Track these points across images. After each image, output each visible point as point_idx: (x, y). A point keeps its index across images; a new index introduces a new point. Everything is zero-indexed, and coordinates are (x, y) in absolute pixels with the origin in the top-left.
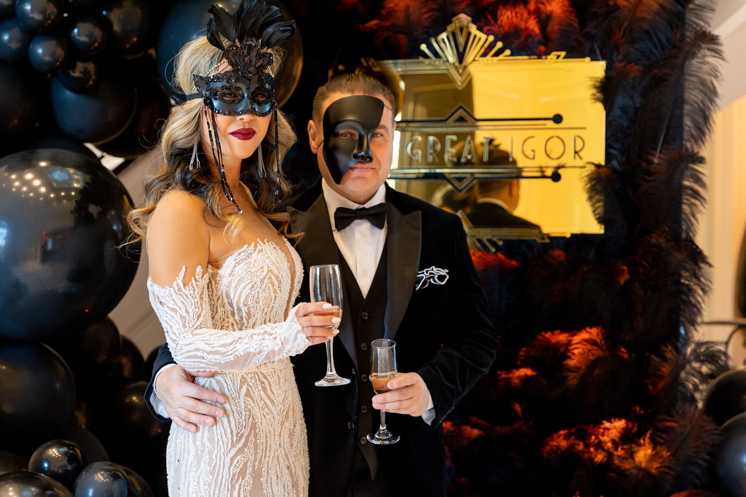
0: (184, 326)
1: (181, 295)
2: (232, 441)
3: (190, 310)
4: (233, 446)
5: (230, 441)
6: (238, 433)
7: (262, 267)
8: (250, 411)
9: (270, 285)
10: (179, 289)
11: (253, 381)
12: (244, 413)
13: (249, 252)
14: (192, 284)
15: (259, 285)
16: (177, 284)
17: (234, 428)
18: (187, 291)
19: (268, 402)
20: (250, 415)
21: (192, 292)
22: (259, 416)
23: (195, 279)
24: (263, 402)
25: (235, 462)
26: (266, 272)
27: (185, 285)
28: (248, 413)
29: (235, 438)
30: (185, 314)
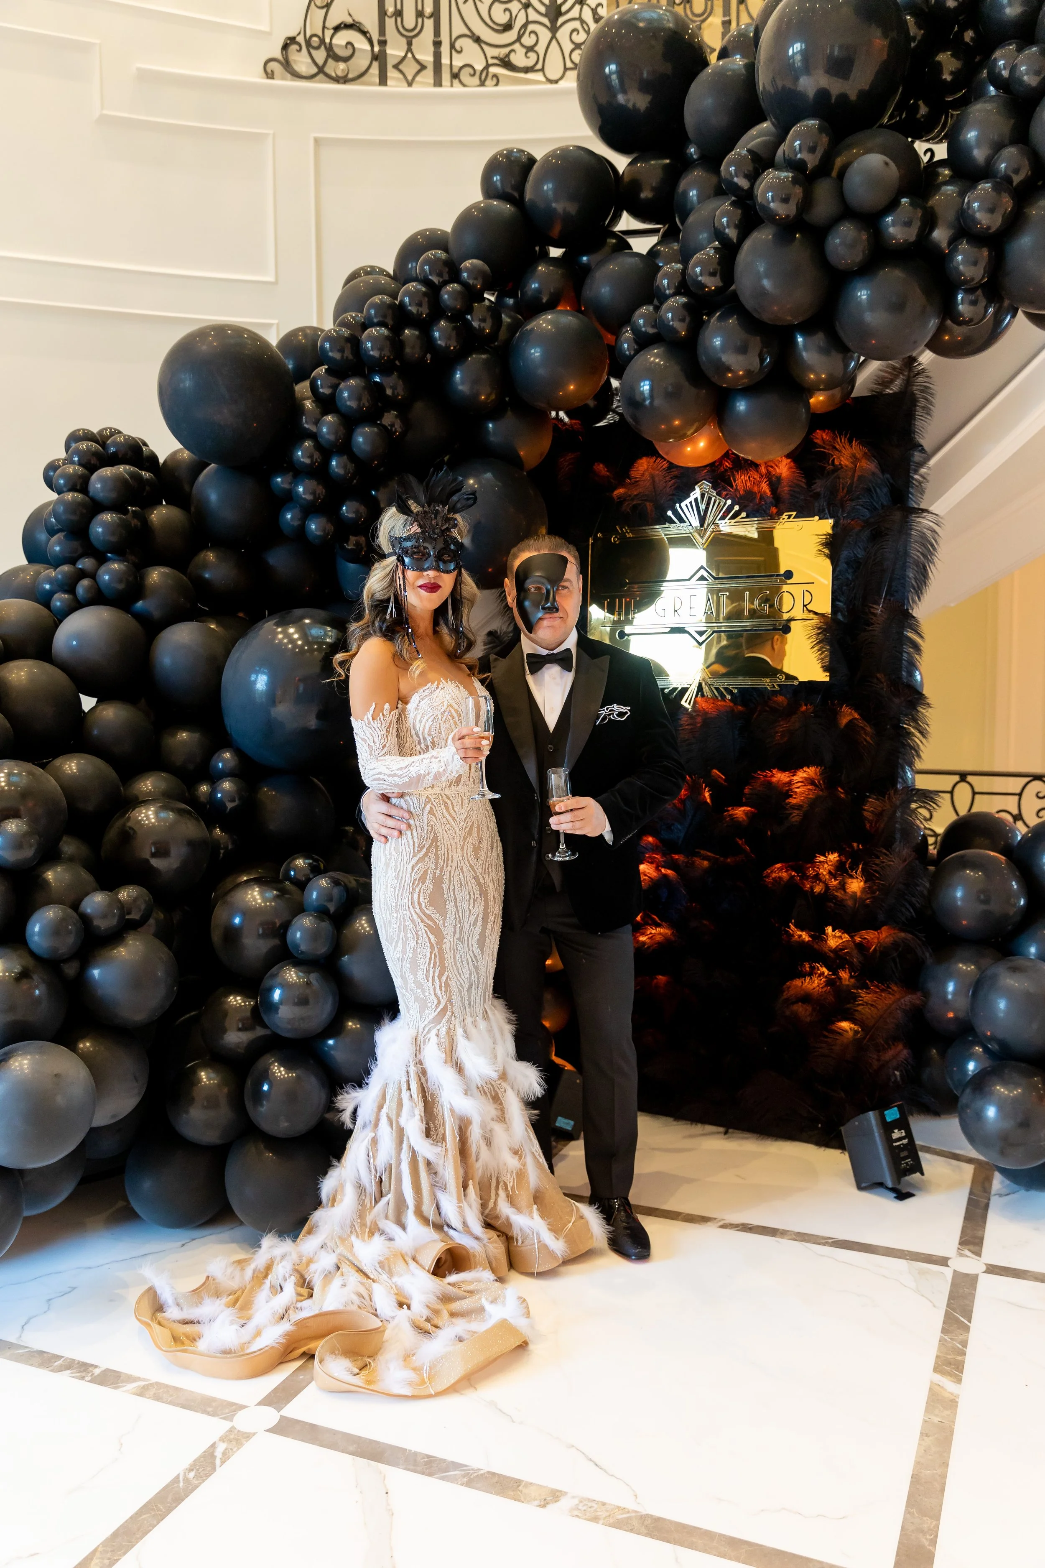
0: (371, 754)
1: (370, 728)
2: (414, 851)
3: (377, 741)
4: (414, 856)
5: (412, 851)
6: (419, 845)
7: (443, 702)
8: (432, 825)
9: (450, 718)
10: (369, 723)
11: (437, 801)
12: (426, 827)
13: (433, 689)
14: (380, 719)
15: (440, 718)
16: (368, 718)
17: (416, 840)
18: (375, 724)
19: (450, 819)
20: (432, 830)
21: (379, 725)
22: (441, 831)
23: (383, 714)
24: (445, 819)
25: (416, 869)
26: (445, 706)
27: (373, 719)
28: (430, 828)
29: (416, 849)
30: (372, 744)
